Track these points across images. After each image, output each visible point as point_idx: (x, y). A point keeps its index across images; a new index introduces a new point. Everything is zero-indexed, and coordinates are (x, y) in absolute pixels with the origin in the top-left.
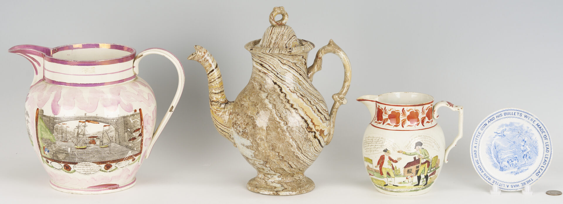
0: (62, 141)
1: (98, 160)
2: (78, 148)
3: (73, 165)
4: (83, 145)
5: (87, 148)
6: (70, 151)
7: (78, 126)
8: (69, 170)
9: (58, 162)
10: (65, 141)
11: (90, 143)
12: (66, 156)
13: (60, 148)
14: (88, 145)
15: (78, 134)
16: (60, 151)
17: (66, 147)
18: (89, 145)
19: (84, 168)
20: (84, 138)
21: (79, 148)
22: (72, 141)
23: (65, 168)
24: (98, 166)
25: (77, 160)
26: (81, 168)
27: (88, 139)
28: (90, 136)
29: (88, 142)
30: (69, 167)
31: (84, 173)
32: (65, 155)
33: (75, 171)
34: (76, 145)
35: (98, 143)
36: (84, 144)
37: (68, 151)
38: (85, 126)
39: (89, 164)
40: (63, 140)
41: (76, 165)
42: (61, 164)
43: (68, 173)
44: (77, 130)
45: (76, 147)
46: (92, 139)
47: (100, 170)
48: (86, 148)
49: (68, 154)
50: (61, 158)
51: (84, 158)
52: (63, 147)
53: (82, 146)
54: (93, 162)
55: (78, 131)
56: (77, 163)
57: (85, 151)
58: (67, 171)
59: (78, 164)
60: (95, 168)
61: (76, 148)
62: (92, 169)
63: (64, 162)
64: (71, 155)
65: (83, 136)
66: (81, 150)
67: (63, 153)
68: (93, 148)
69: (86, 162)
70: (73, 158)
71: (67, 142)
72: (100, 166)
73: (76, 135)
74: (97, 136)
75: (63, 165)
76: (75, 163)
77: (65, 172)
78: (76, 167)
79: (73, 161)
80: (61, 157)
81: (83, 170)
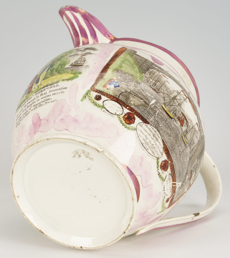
0: (151, 87)
1: (168, 145)
2: (164, 109)
3: (141, 121)
4: (172, 112)
5: (173, 120)
6: (153, 104)
7: (179, 92)
8: (128, 122)
9: (121, 105)
10: (155, 90)
11: (179, 119)
12: (142, 105)
13: (143, 92)
14: (176, 118)
15: (174, 98)
16: (138, 94)
17: (152, 96)
18: (176, 120)
19: (149, 137)
20: (178, 107)
21: (165, 111)
22: (164, 98)
23: (126, 116)
24: (162, 150)
25: (151, 119)
26: (146, 134)
27: (180, 113)
28: (184, 113)
29: (178, 116)
30: (133, 120)
31: (143, 142)
32: (143, 103)
33: (136, 130)
34: (165, 104)
35: (184, 128)
36: (174, 112)
37: (150, 102)
38: (185, 100)
39: (157, 137)
40: (153, 88)
41: (144, 125)
42: (124, 108)
43: (123, 125)
44: (175, 94)
45: (164, 106)
46: (183, 117)
47: (158, 159)
48: (171, 118)
49: (148, 105)
50: (132, 103)
51: (161, 125)
52: (147, 93)
53: (170, 111)
54: (163, 141)
55: (176, 96)
56: (148, 123)
57: (169, 120)
58: (124, 122)
59: (148, 125)
60: (158, 150)
61: (162, 107)
62: (154, 146)
63: (131, 109)
64: (151, 109)
65: (178, 105)
66: (166, 115)
67: (142, 99)
68: (177, 127)
69: (158, 133)
70: (149, 113)
71: (157, 92)
72: (162, 155)
73: (172, 96)
74: (188, 123)
75: (126, 111)
76: (145, 121)
77: (119, 121)
78: (141, 126)
79: (145, 117)
80: (134, 101)
81: (145, 138)
